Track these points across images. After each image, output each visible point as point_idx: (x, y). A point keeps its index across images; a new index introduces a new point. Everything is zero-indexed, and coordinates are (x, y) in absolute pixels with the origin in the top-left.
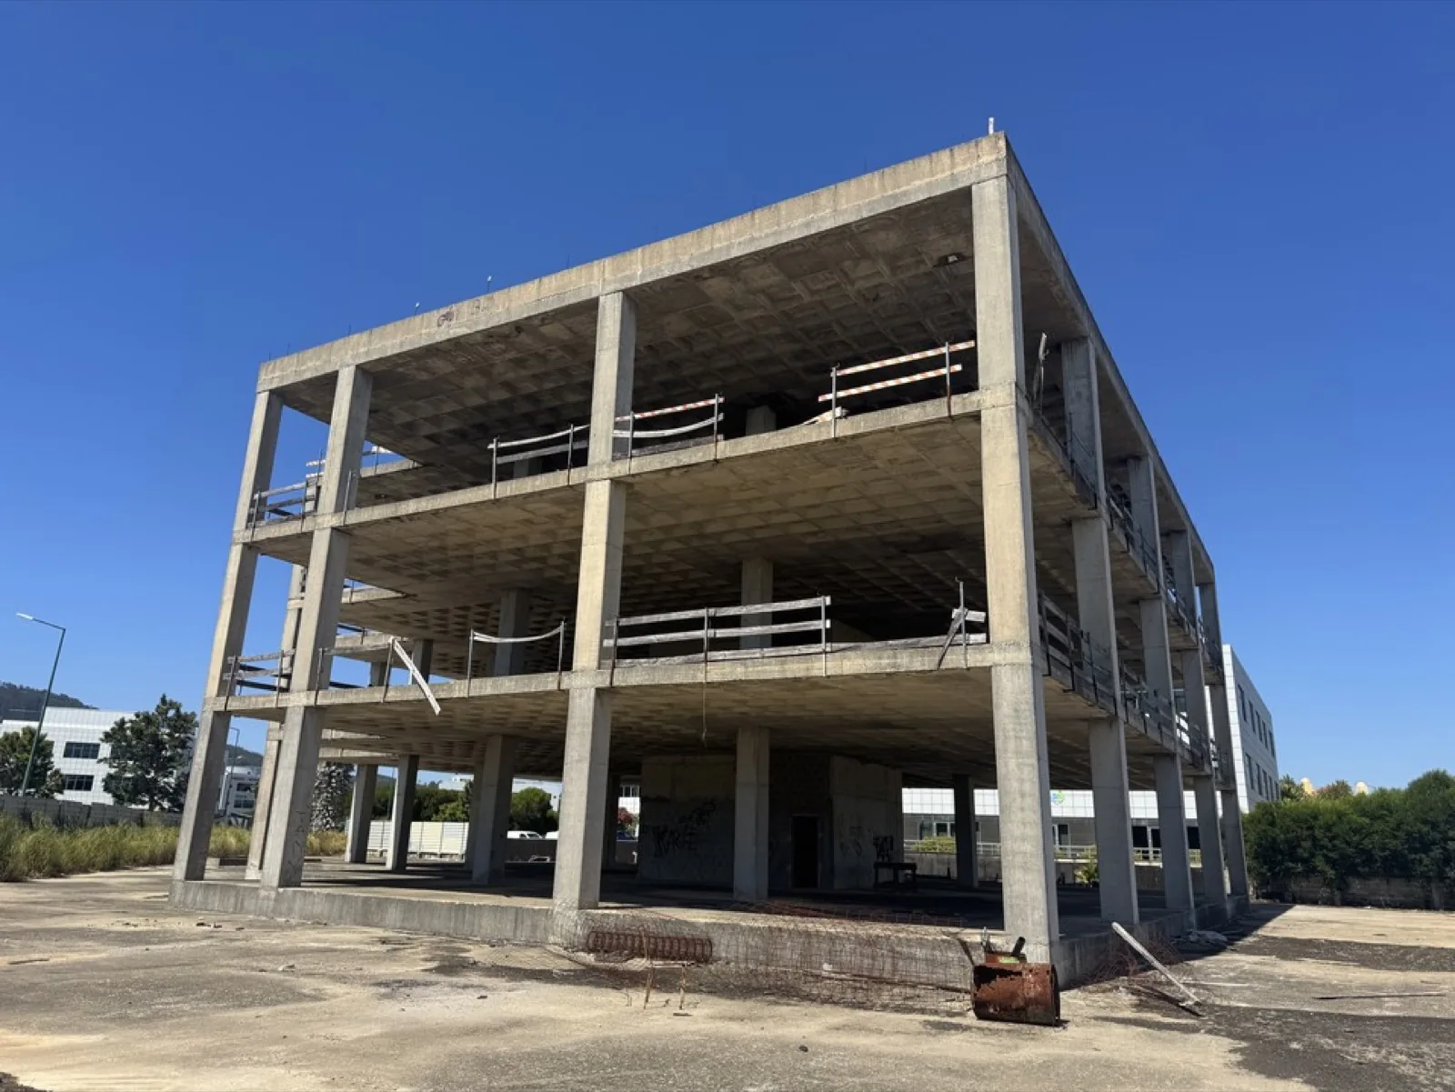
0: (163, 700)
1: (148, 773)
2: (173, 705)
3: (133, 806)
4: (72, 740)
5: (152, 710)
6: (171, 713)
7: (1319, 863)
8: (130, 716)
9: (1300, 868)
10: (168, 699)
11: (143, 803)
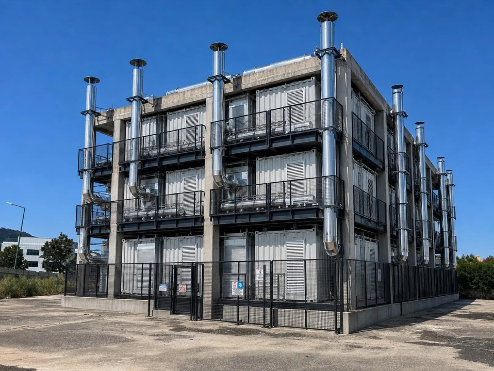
0: (61, 235)
1: (58, 260)
2: (64, 236)
3: (54, 272)
4: (29, 249)
5: (57, 238)
6: (64, 239)
7: (481, 284)
8: (50, 240)
9: (475, 287)
10: (63, 234)
11: (57, 271)
